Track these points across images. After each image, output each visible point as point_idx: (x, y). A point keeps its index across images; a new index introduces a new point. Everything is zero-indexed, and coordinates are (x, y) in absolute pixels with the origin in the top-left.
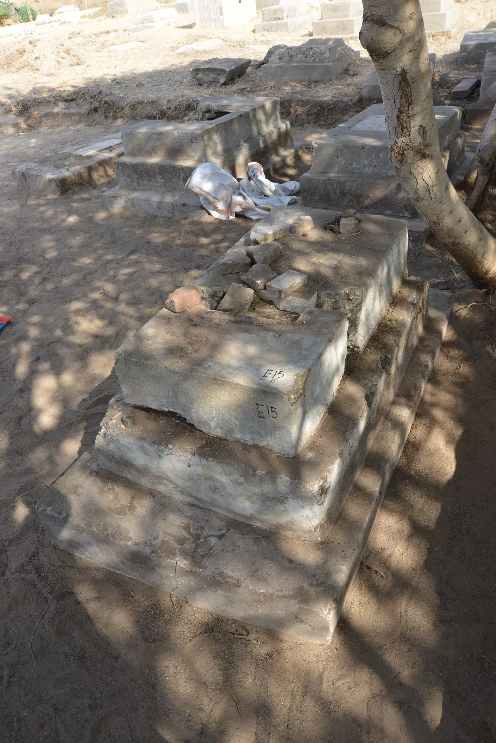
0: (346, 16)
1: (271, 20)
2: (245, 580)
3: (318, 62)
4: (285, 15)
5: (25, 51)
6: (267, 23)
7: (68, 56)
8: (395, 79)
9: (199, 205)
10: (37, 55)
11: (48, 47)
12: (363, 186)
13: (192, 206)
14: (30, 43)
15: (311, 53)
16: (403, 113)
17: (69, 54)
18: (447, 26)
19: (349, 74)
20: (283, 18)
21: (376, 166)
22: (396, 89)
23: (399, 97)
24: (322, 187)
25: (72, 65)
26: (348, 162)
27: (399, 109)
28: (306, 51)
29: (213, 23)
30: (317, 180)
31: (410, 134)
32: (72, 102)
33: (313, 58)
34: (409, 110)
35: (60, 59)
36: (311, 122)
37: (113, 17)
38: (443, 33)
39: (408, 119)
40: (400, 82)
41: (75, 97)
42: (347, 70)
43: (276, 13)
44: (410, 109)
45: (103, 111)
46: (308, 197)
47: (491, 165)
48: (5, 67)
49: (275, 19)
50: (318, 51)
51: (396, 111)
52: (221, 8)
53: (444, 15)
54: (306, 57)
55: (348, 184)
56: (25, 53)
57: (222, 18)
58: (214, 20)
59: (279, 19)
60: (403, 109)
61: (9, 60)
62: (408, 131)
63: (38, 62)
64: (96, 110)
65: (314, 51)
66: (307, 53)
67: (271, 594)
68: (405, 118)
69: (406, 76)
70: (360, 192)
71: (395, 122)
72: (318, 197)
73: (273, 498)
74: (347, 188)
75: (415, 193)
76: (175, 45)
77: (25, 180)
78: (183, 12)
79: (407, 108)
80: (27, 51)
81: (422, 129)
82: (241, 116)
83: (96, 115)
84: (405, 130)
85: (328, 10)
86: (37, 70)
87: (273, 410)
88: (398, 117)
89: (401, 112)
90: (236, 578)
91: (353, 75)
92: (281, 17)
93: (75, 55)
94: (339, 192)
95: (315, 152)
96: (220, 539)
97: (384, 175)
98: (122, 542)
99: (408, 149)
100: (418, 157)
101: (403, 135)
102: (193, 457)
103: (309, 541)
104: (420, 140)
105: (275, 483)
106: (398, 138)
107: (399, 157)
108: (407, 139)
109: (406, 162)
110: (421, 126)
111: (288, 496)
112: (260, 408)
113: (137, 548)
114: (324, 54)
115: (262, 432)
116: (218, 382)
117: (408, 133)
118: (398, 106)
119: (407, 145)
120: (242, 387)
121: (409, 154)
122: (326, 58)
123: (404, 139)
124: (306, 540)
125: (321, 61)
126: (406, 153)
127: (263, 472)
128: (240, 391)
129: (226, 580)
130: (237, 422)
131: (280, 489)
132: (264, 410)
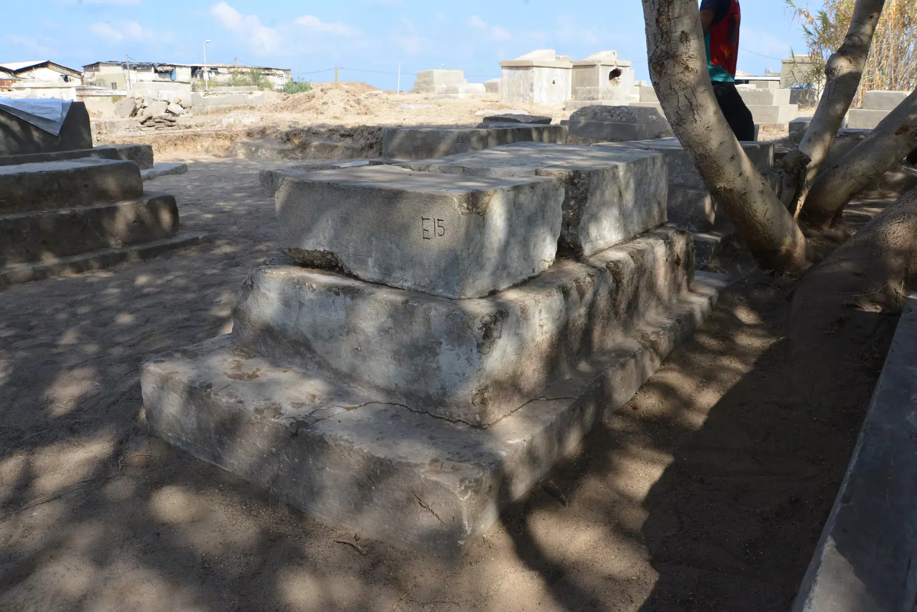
1: (585, 99)
3: (624, 122)
4: (600, 96)
5: (314, 97)
6: (579, 102)
7: (357, 105)
10: (324, 101)
11: (338, 94)
14: (322, 90)
15: (617, 112)
16: (663, 15)
17: (359, 104)
20: (597, 99)
25: (358, 114)
27: (658, 10)
29: (521, 99)
31: (670, 40)
32: (348, 138)
33: (619, 118)
34: (668, 11)
35: (348, 107)
37: (418, 93)
39: (668, 23)
41: (352, 133)
43: (590, 93)
44: (670, 10)
45: (379, 148)
47: (796, 171)
48: (289, 109)
49: (589, 99)
50: (626, 110)
51: (655, 12)
52: (532, 85)
54: (612, 116)
56: (314, 99)
57: (531, 94)
58: (523, 96)
59: (593, 99)
60: (662, 10)
61: (295, 103)
62: (668, 36)
63: (325, 107)
64: (371, 146)
65: (621, 110)
66: (613, 111)
68: (665, 21)
71: (654, 27)
73: (423, 348)
75: (677, 114)
76: (474, 109)
77: (272, 181)
78: (492, 91)
79: (666, 9)
80: (316, 97)
81: (685, 36)
83: (371, 153)
84: (665, 36)
86: (322, 113)
87: (440, 223)
88: (657, 21)
89: (660, 13)
92: (595, 98)
93: (365, 106)
96: (348, 410)
98: (224, 400)
99: (668, 58)
100: (679, 69)
101: (663, 42)
102: (337, 297)
103: (464, 422)
104: (682, 49)
105: (428, 320)
106: (657, 47)
107: (658, 68)
108: (667, 48)
109: (665, 73)
110: (683, 32)
111: (442, 340)
112: (426, 223)
113: (240, 405)
114: (632, 113)
115: (425, 261)
116: (383, 193)
117: (668, 40)
118: (657, 7)
119: (667, 53)
120: (408, 196)
121: (669, 64)
122: (634, 118)
123: (664, 47)
124: (461, 421)
125: (628, 121)
126: (665, 62)
127: (415, 304)
128: (404, 201)
129: (337, 443)
130: (398, 252)
131: (433, 328)
132: (429, 225)
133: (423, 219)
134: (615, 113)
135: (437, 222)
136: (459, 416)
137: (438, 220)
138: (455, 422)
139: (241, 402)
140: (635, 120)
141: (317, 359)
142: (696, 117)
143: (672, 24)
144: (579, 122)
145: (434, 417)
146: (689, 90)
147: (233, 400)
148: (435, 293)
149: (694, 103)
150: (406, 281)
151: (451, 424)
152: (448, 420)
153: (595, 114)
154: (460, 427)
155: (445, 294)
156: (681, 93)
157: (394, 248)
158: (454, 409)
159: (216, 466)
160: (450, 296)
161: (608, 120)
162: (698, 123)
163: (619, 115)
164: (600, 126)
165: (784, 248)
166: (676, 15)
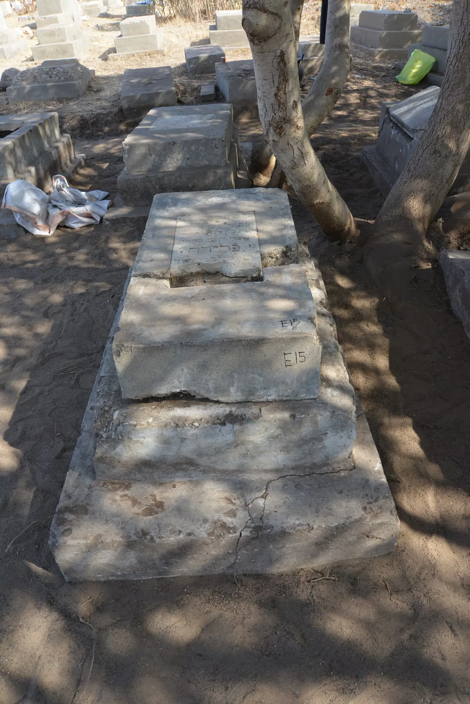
0: (63, 41)
2: (314, 522)
3: (63, 81)
8: (275, 61)
9: (14, 223)
12: (181, 178)
13: (7, 226)
15: (54, 73)
16: (281, 90)
18: (159, 47)
19: (93, 91)
21: (188, 159)
22: (274, 69)
23: (278, 77)
24: (141, 185)
26: (162, 159)
27: (277, 87)
28: (49, 71)
30: (135, 179)
31: (286, 108)
33: (57, 78)
34: (285, 87)
36: (77, 136)
38: (157, 52)
39: (284, 96)
40: (278, 63)
42: (90, 87)
44: (287, 86)
46: (128, 197)
50: (61, 70)
51: (275, 89)
53: (154, 37)
54: (51, 77)
55: (166, 178)
60: (280, 87)
62: (285, 106)
65: (57, 70)
66: (50, 73)
67: (343, 524)
68: (282, 95)
69: (284, 57)
70: (178, 184)
71: (273, 99)
72: (138, 196)
73: (310, 439)
74: (166, 182)
75: (292, 162)
79: (284, 86)
81: (296, 104)
82: (31, 131)
84: (282, 106)
85: (45, 35)
87: (301, 354)
88: (276, 95)
89: (278, 89)
90: (306, 523)
91: (98, 91)
94: (159, 187)
95: (128, 154)
96: (265, 498)
97: (198, 166)
98: (172, 539)
99: (286, 123)
100: (293, 129)
101: (280, 110)
102: (223, 427)
103: (344, 470)
104: (294, 114)
105: (316, 423)
106: (275, 114)
107: (278, 130)
108: (283, 115)
109: (285, 134)
110: (294, 101)
111: (327, 432)
112: (288, 357)
113: (192, 537)
114: (68, 72)
115: (288, 381)
116: (243, 342)
117: (284, 108)
118: (276, 84)
119: (284, 119)
120: (269, 341)
121: (286, 127)
122: (71, 76)
123: (281, 114)
124: (341, 470)
125: (66, 80)
126: (284, 126)
127: (303, 416)
128: (267, 345)
129: (296, 529)
130: (261, 379)
131: (320, 427)
132: (291, 358)
133: (285, 354)
134: (52, 73)
135: (298, 354)
136: (340, 467)
137: (299, 353)
138: (338, 472)
139: (189, 534)
140: (71, 78)
141: (202, 469)
142: (306, 161)
143: (288, 97)
144: (24, 88)
145: (320, 474)
146: (300, 144)
147: (181, 536)
148: (298, 398)
149: (304, 152)
150: (269, 396)
151: (335, 474)
152: (331, 473)
153: (35, 77)
154: (342, 474)
155: (307, 397)
156: (295, 147)
157: (257, 377)
158: (335, 466)
159: (163, 578)
160: (312, 397)
161: (48, 82)
162: (307, 165)
163: (56, 75)
164: (45, 89)
165: (346, 228)
166: (290, 90)
